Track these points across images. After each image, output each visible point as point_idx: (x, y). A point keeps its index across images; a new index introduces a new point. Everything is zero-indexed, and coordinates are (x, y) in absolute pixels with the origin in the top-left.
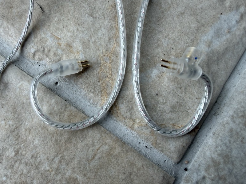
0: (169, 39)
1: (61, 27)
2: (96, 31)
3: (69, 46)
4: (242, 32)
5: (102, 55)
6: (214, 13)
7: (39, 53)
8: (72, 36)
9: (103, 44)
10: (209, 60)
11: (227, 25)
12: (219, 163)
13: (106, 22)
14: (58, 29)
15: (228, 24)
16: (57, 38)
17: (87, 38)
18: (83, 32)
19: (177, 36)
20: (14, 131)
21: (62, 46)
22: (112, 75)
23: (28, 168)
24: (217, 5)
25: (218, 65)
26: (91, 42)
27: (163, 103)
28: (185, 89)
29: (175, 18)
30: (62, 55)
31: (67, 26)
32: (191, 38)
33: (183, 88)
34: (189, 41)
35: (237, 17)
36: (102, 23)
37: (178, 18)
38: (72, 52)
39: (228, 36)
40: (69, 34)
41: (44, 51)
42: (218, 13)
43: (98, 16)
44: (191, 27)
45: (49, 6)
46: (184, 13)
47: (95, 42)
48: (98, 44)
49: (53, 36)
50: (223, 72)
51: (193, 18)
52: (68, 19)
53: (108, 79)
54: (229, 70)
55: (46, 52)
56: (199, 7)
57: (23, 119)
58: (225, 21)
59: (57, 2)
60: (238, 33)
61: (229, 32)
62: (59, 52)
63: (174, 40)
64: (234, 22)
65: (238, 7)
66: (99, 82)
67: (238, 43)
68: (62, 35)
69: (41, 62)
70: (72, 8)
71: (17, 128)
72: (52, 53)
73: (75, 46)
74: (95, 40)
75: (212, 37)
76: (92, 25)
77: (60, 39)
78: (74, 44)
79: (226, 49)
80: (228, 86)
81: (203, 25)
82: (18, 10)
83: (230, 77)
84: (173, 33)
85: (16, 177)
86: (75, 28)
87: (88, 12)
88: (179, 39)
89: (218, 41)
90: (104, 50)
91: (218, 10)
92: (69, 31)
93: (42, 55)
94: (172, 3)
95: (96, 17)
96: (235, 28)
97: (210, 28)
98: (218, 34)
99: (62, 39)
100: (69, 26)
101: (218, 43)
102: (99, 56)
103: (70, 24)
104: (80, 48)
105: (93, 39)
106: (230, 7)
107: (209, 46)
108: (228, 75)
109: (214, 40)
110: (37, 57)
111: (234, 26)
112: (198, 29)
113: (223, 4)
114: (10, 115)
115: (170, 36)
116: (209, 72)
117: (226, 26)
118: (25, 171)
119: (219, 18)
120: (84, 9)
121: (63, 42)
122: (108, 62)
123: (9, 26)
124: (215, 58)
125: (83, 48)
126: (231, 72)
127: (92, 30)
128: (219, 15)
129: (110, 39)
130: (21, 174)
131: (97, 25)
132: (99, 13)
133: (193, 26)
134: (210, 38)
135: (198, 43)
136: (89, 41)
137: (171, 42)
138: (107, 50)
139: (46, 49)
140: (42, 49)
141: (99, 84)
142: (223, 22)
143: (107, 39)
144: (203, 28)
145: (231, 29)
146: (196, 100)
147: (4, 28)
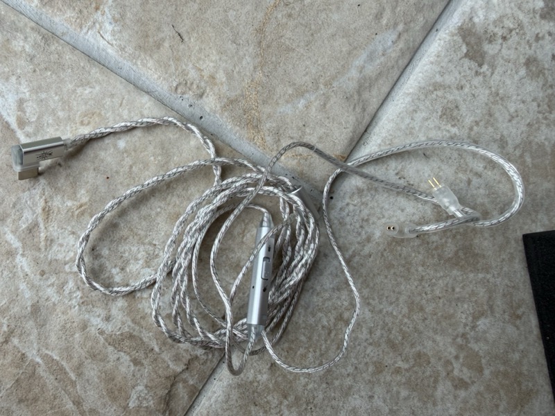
0: (319, 65)
1: (203, 57)
2: (241, 59)
3: (212, 77)
4: (398, 54)
5: (247, 86)
6: (369, 34)
7: (182, 86)
8: (214, 67)
9: (248, 74)
10: (360, 87)
11: (381, 46)
12: (363, 190)
13: (251, 50)
14: (200, 59)
15: (383, 45)
16: (200, 69)
17: (231, 68)
18: (226, 62)
19: (326, 61)
20: (164, 166)
21: (205, 78)
22: (258, 107)
23: (180, 199)
24: (373, 23)
25: (370, 92)
26: (235, 72)
27: (310, 134)
28: (333, 119)
29: (326, 42)
30: (206, 87)
31: (209, 56)
32: (342, 63)
33: (331, 118)
34: (339, 67)
35: (394, 37)
36: (246, 50)
37: (329, 41)
38: (215, 84)
39: (382, 59)
40: (211, 64)
41: (186, 84)
42: (372, 34)
43: (242, 42)
44: (341, 51)
45: (188, 33)
46: (335, 35)
47: (239, 72)
48: (242, 74)
49: (195, 67)
50: (374, 100)
51: (345, 40)
52: (210, 48)
53: (253, 112)
54: (382, 97)
55: (188, 85)
56: (352, 27)
57: (171, 154)
58: (380, 42)
59: (196, 28)
60: (393, 55)
61: (383, 55)
62: (203, 84)
63: (323, 67)
64: (390, 43)
65: (396, 25)
66: (245, 114)
67: (393, 67)
68: (205, 66)
69: (184, 96)
70: (214, 34)
71: (166, 163)
72: (195, 87)
73: (218, 77)
74: (239, 70)
75: (365, 62)
76: (236, 53)
77: (203, 70)
78: (218, 76)
79: (379, 74)
80: (380, 114)
81: (355, 48)
82: (155, 39)
83: (382, 104)
84: (322, 58)
85: (170, 207)
86: (218, 58)
87: (231, 38)
88: (328, 65)
89: (371, 65)
90: (250, 81)
91: (373, 30)
92: (212, 61)
93: (184, 89)
94: (323, 23)
95: (239, 44)
96: (390, 50)
97: (363, 51)
98: (371, 58)
99: (205, 71)
100: (211, 55)
101: (371, 67)
102: (244, 87)
103: (212, 53)
104: (224, 79)
105: (237, 69)
106: (387, 26)
107: (361, 72)
108: (380, 102)
109: (366, 65)
110: (179, 91)
111: (390, 48)
112: (349, 53)
113: (379, 22)
114: (158, 151)
115: (319, 62)
116: (359, 99)
117: (380, 48)
118: (178, 202)
119: (373, 39)
120: (226, 35)
121: (206, 74)
122: (254, 93)
123: (148, 58)
124: (367, 85)
125: (227, 79)
126: (383, 99)
127: (236, 58)
128: (374, 36)
129: (255, 68)
130: (174, 205)
131: (241, 53)
132: (243, 38)
133: (344, 49)
134: (362, 63)
135: (349, 69)
136: (233, 71)
137: (320, 68)
138: (252, 81)
139: (189, 82)
140: (185, 82)
141: (245, 117)
142: (377, 43)
143: (252, 68)
144: (355, 52)
145: (385, 51)
146: (344, 130)
147: (142, 60)
